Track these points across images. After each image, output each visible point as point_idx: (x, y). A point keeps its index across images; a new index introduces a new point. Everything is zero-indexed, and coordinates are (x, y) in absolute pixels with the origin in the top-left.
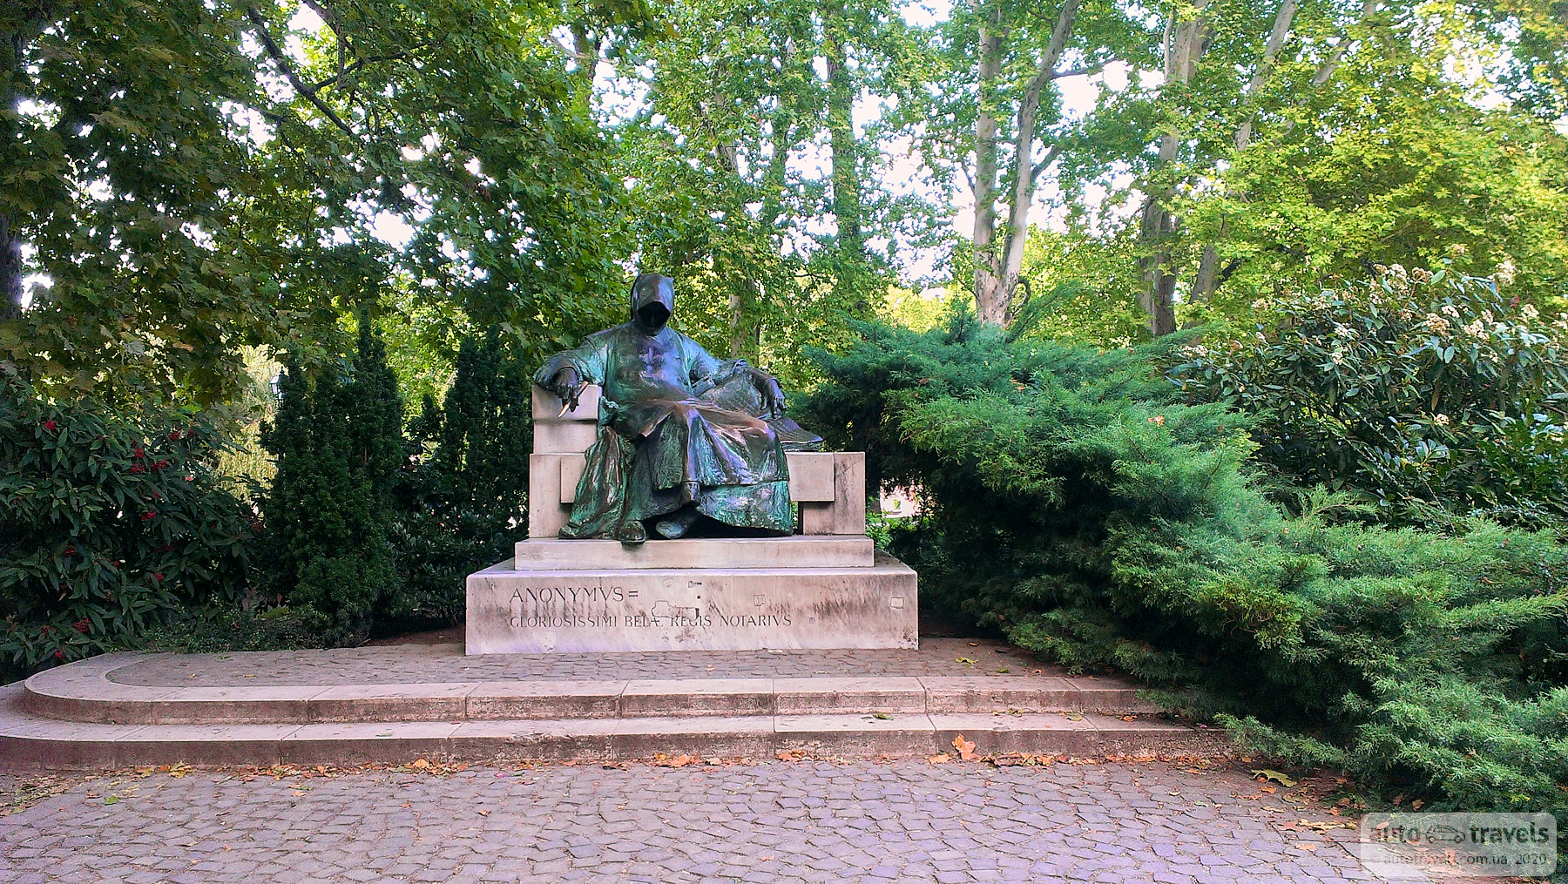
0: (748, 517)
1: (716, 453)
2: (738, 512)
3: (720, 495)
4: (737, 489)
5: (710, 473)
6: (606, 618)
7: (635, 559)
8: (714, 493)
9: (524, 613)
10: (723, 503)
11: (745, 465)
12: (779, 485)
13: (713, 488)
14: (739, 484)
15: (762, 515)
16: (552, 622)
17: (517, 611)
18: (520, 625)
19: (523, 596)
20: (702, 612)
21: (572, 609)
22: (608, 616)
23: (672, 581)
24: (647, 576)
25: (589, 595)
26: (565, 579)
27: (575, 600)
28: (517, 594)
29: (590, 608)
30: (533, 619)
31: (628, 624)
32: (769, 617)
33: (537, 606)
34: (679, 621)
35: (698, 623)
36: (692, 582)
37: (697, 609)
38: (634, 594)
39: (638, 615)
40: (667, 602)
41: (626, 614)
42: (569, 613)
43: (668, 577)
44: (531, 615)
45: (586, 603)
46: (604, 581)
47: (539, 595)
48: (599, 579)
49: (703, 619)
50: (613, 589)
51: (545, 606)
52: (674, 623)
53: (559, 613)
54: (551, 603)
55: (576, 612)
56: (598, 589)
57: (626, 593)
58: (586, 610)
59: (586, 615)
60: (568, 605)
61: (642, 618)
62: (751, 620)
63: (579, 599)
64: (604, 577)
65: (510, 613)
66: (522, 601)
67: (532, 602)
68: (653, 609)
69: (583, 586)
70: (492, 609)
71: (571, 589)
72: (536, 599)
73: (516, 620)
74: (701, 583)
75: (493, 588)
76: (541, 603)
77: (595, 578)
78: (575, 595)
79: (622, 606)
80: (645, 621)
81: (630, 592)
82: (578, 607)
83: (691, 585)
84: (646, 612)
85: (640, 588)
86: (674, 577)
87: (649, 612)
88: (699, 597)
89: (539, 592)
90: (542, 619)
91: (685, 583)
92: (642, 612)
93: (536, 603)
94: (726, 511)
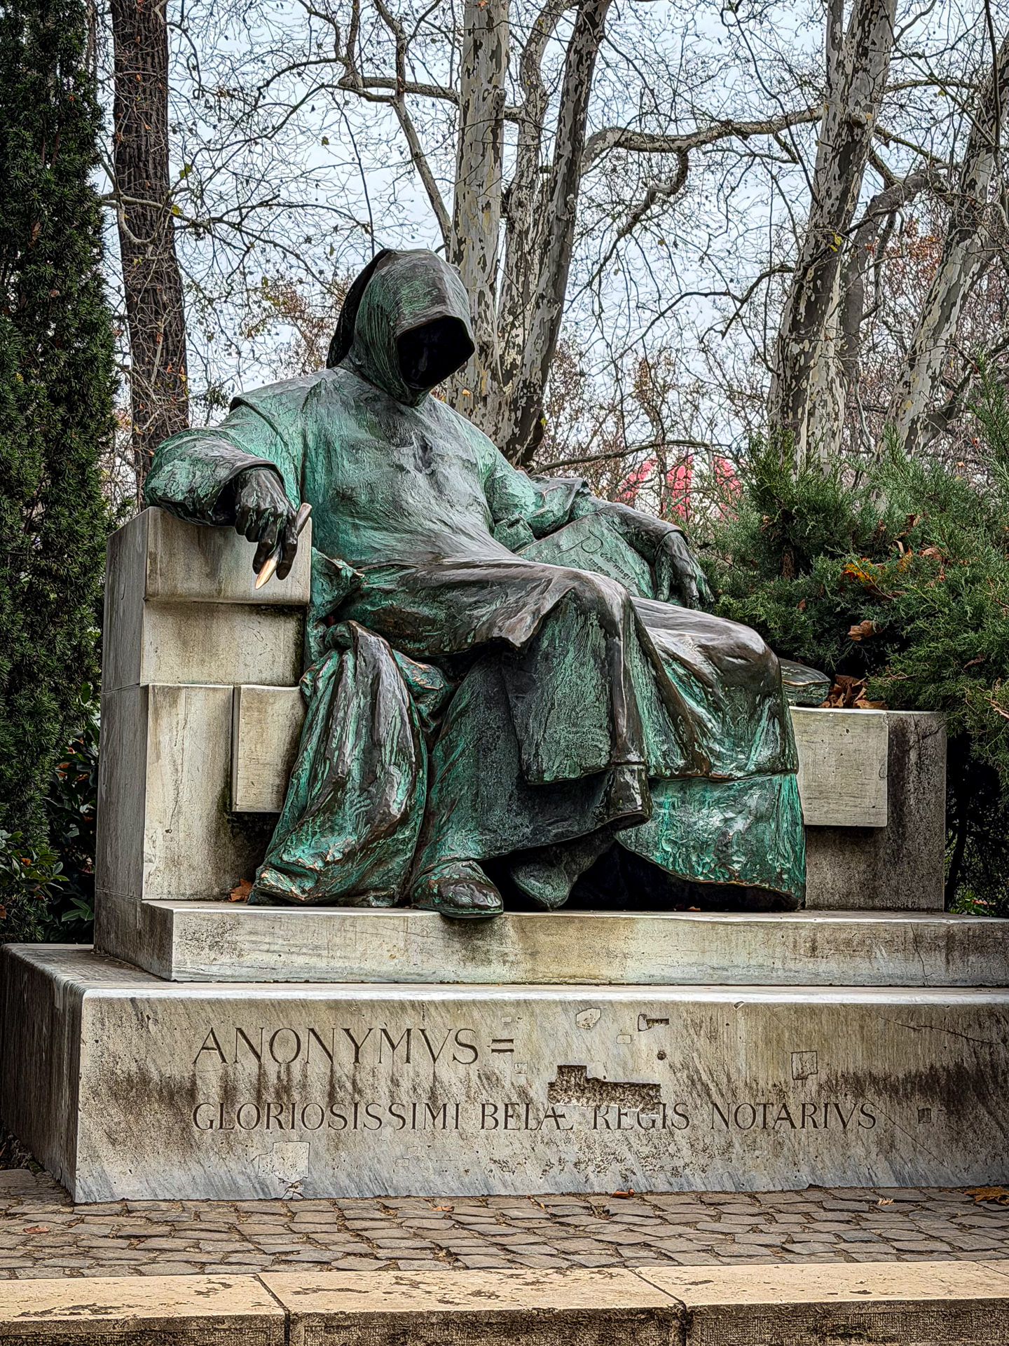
1: (663, 696)
3: (664, 804)
5: (652, 745)
6: (435, 1105)
9: (229, 1093)
12: (786, 783)
14: (707, 778)
15: (756, 854)
16: (298, 1116)
17: (210, 1089)
18: (217, 1124)
19: (226, 1049)
20: (667, 1096)
21: (349, 1085)
22: (440, 1103)
23: (596, 1014)
24: (537, 1002)
25: (393, 1047)
26: (335, 1006)
27: (357, 1060)
28: (211, 1044)
29: (395, 1082)
30: (249, 1110)
31: (490, 1122)
32: (826, 1106)
33: (262, 1075)
34: (612, 1118)
35: (659, 1123)
36: (644, 1016)
37: (656, 1087)
38: (503, 1046)
39: (515, 1099)
40: (582, 1068)
41: (484, 1097)
42: (340, 1094)
43: (588, 1005)
44: (245, 1098)
45: (384, 1070)
46: (432, 1010)
47: (266, 1047)
48: (420, 1007)
49: (670, 1112)
50: (453, 1033)
51: (284, 1076)
52: (600, 1121)
53: (318, 1094)
54: (296, 1067)
55: (360, 1092)
56: (416, 1033)
57: (485, 1045)
58: (384, 1087)
59: (385, 1102)
60: (339, 1073)
61: (522, 1110)
62: (784, 1115)
63: (368, 1059)
64: (432, 1003)
65: (192, 1093)
66: (224, 1060)
67: (249, 1065)
68: (552, 1085)
69: (378, 1025)
70: (145, 1080)
71: (347, 1031)
72: (259, 1057)
73: (208, 1112)
74: (667, 1021)
75: (151, 1027)
76: (272, 1069)
77: (412, 1003)
78: (357, 1048)
79: (474, 1078)
80: (531, 1116)
81: (494, 1041)
82: (364, 1079)
83: (643, 1025)
84: (532, 1094)
85: (520, 1032)
86: (603, 1002)
87: (538, 1093)
88: (661, 1056)
89: (267, 1037)
90: (274, 1112)
91: (629, 1020)
92: (523, 1093)
93: (260, 1067)
94: (675, 843)
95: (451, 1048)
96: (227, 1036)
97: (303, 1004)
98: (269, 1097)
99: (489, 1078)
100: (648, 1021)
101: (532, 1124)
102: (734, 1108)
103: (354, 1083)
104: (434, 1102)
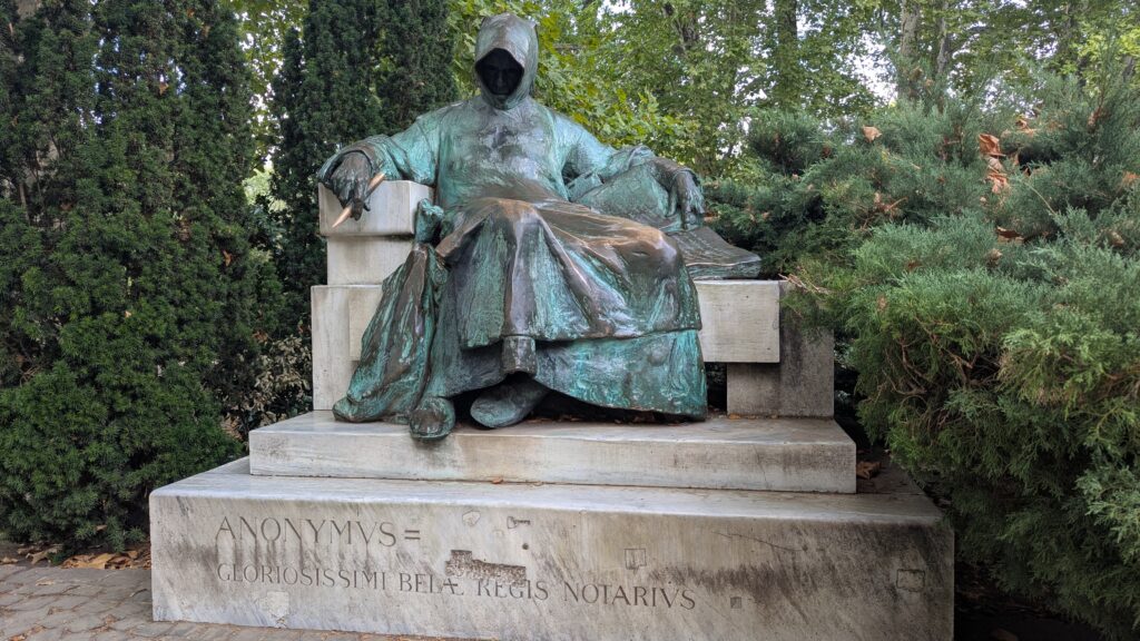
0: (627, 392)
1: (570, 284)
2: (611, 384)
3: (579, 356)
4: (607, 345)
5: (557, 318)
6: (368, 572)
7: (435, 462)
8: (567, 353)
9: (238, 558)
10: (585, 369)
11: (622, 303)
12: (682, 338)
13: (563, 343)
14: (611, 338)
15: (651, 389)
16: (281, 576)
17: (227, 554)
18: (232, 577)
19: (234, 529)
20: (532, 575)
21: (312, 556)
22: (372, 571)
23: (477, 515)
24: (436, 506)
25: (340, 533)
26: (301, 504)
27: (316, 540)
28: (226, 526)
29: (342, 557)
30: (251, 570)
31: (406, 586)
32: (654, 590)
33: (257, 548)
34: (491, 587)
35: (526, 593)
36: (512, 518)
37: (523, 568)
38: (413, 534)
39: (422, 571)
40: (469, 552)
41: (402, 569)
42: (307, 563)
43: (471, 509)
44: (248, 560)
45: (335, 547)
46: (364, 511)
47: (259, 530)
48: (356, 507)
49: (533, 586)
50: (378, 525)
51: (271, 549)
52: (483, 590)
53: (293, 562)
54: (278, 542)
55: (319, 561)
56: (353, 524)
57: (400, 534)
58: (335, 559)
59: (336, 569)
60: (305, 548)
61: (428, 579)
62: (620, 594)
63: (323, 540)
64: (363, 504)
65: (215, 558)
66: (234, 537)
67: (249, 541)
68: (448, 563)
69: (329, 518)
70: (188, 548)
71: (309, 521)
72: (255, 536)
73: (227, 570)
74: (529, 522)
75: (190, 515)
76: (263, 544)
77: (351, 505)
78: (316, 533)
79: (394, 555)
80: (434, 583)
81: (407, 531)
82: (322, 553)
83: (511, 525)
84: (434, 568)
85: (424, 526)
86: (481, 507)
87: (438, 567)
88: (525, 547)
89: (259, 524)
90: (267, 570)
91: (501, 521)
92: (427, 568)
93: (256, 542)
94: (588, 382)
95: (377, 535)
96: (234, 522)
97: (281, 503)
98: (263, 561)
99: (403, 556)
100: (515, 522)
101: (435, 589)
102: (581, 587)
103: (315, 555)
104: (369, 570)
